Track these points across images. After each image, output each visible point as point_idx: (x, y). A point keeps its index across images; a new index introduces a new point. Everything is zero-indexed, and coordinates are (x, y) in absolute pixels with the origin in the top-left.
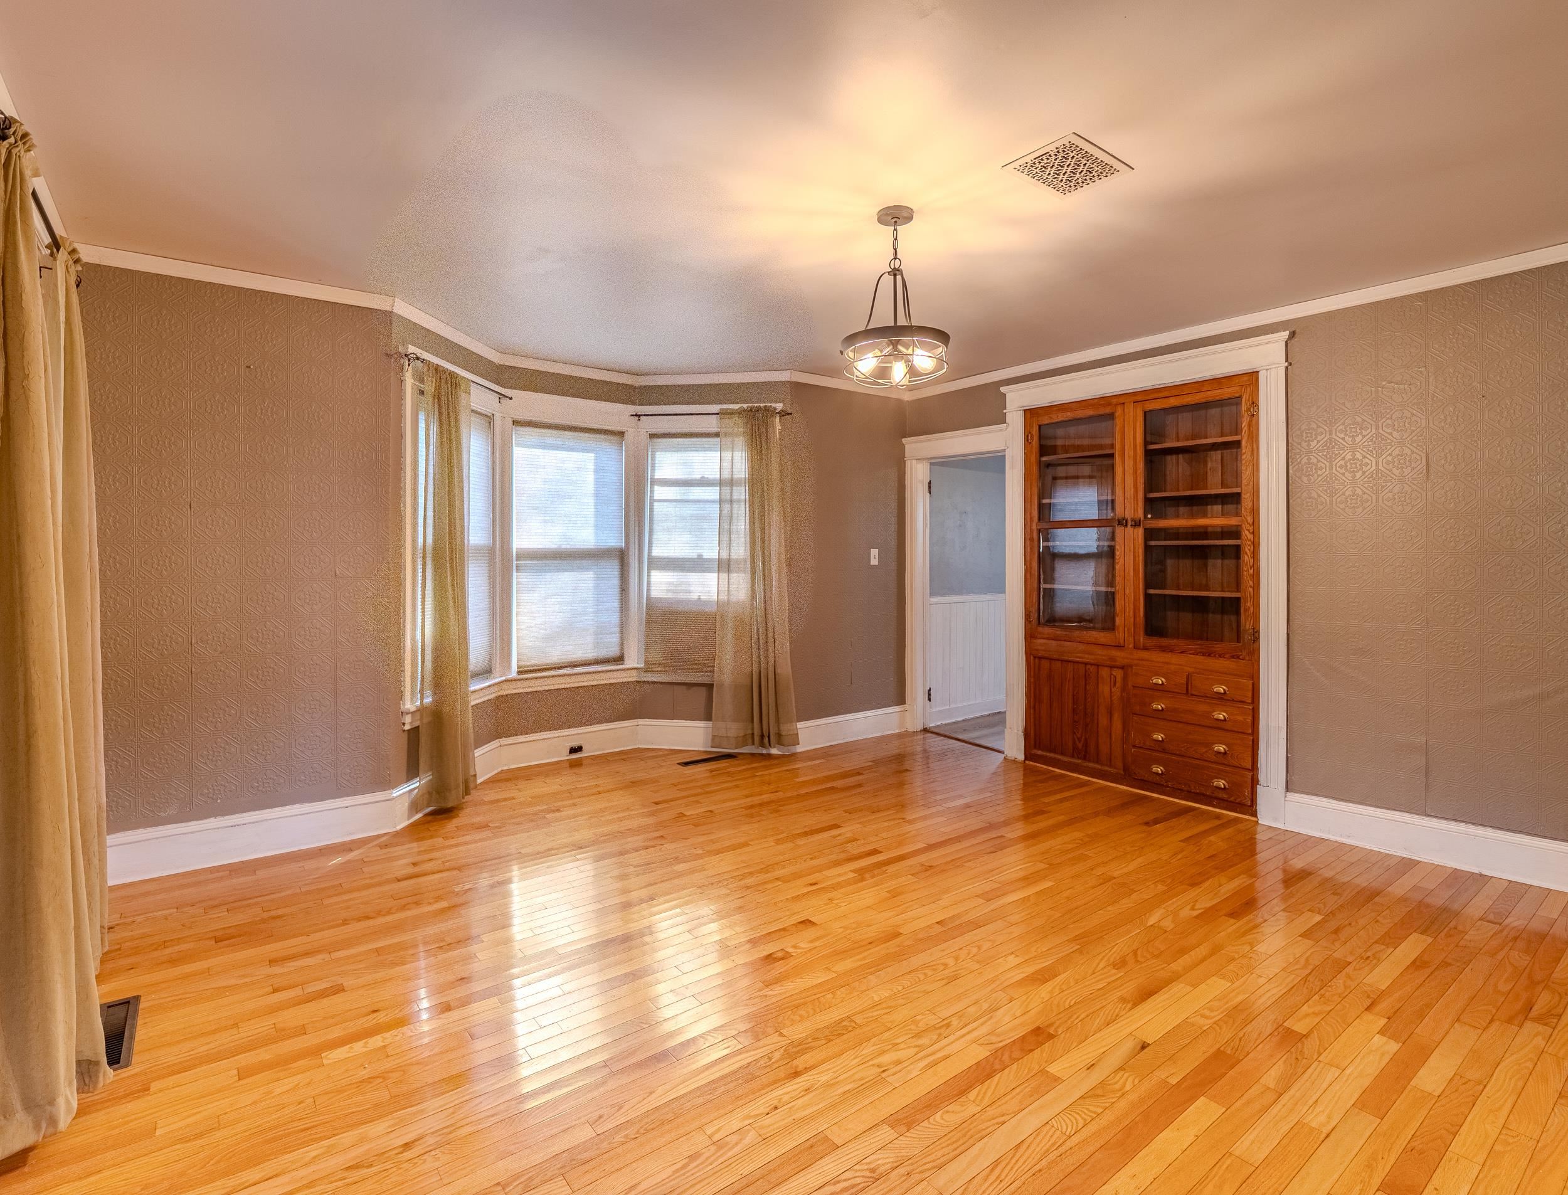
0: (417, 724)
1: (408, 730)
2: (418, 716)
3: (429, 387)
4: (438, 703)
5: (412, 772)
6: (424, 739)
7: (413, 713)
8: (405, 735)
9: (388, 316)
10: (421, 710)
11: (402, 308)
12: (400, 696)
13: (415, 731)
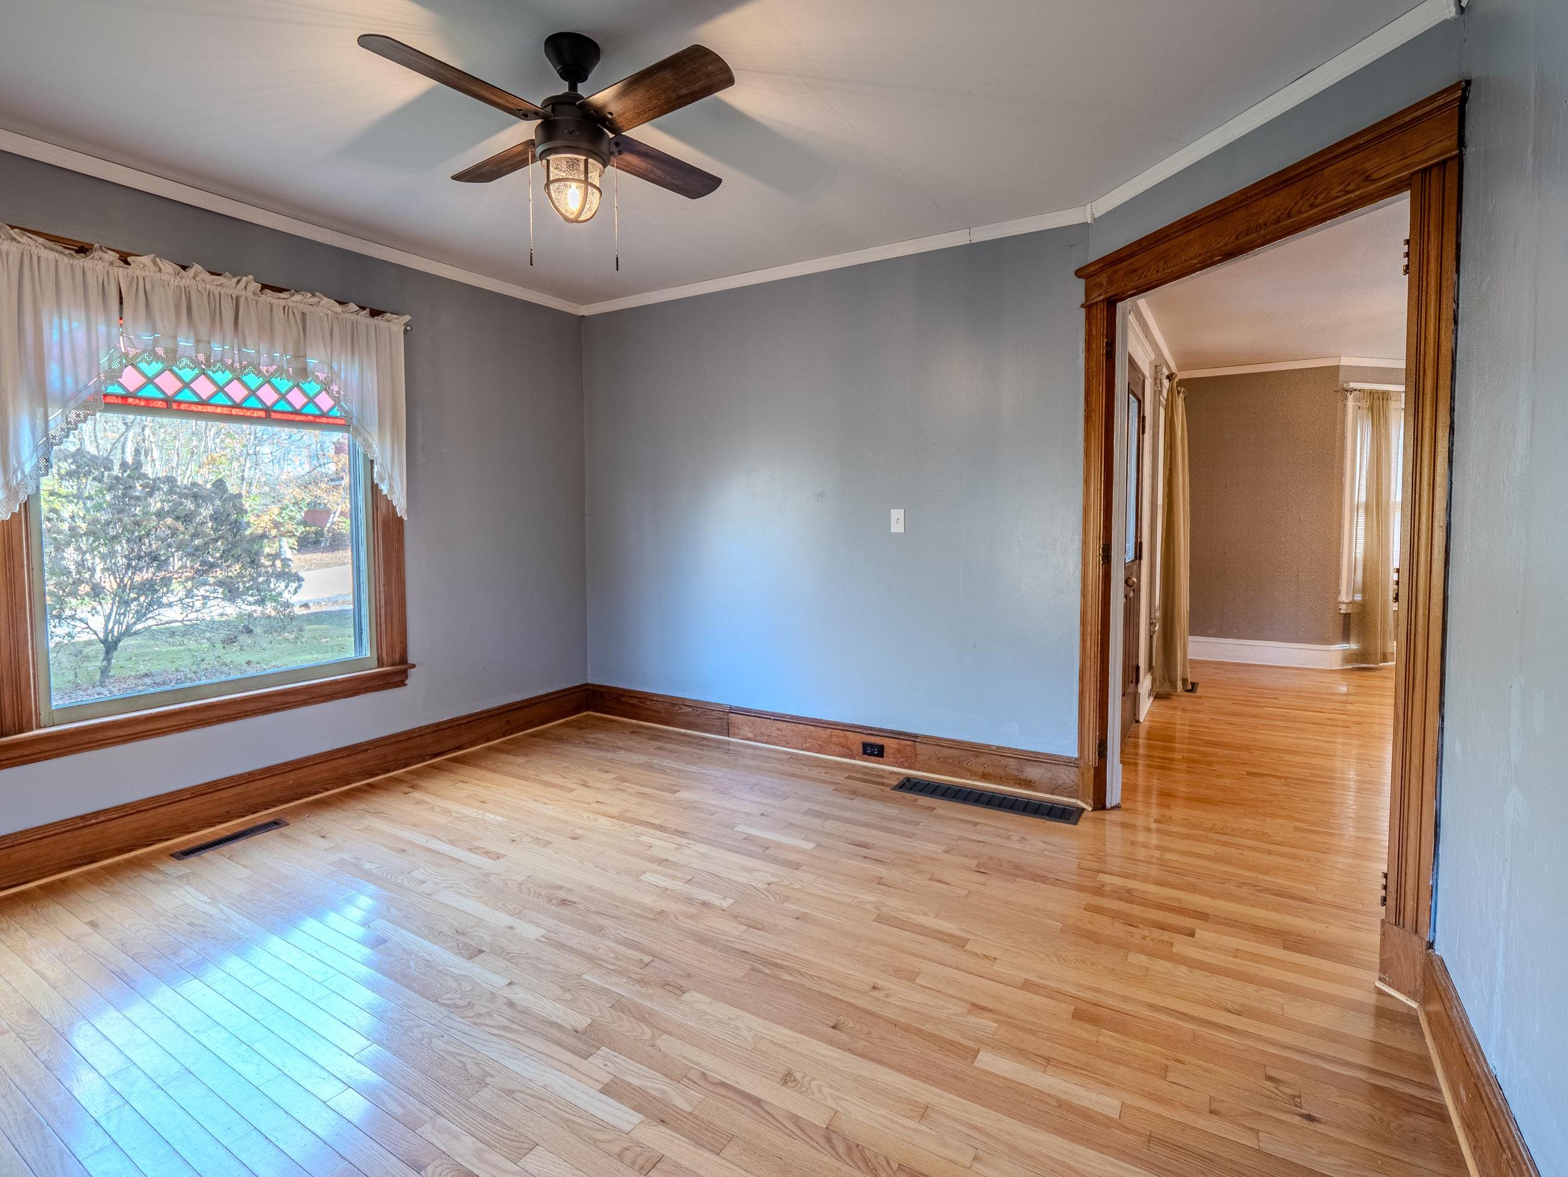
0: (1349, 611)
1: (1344, 614)
2: (1351, 606)
3: (1365, 404)
4: (1364, 600)
5: (1346, 637)
6: (1354, 622)
7: (1347, 604)
8: (1342, 617)
9: (1336, 369)
10: (1353, 603)
11: (1345, 361)
12: (1338, 592)
13: (1347, 616)
